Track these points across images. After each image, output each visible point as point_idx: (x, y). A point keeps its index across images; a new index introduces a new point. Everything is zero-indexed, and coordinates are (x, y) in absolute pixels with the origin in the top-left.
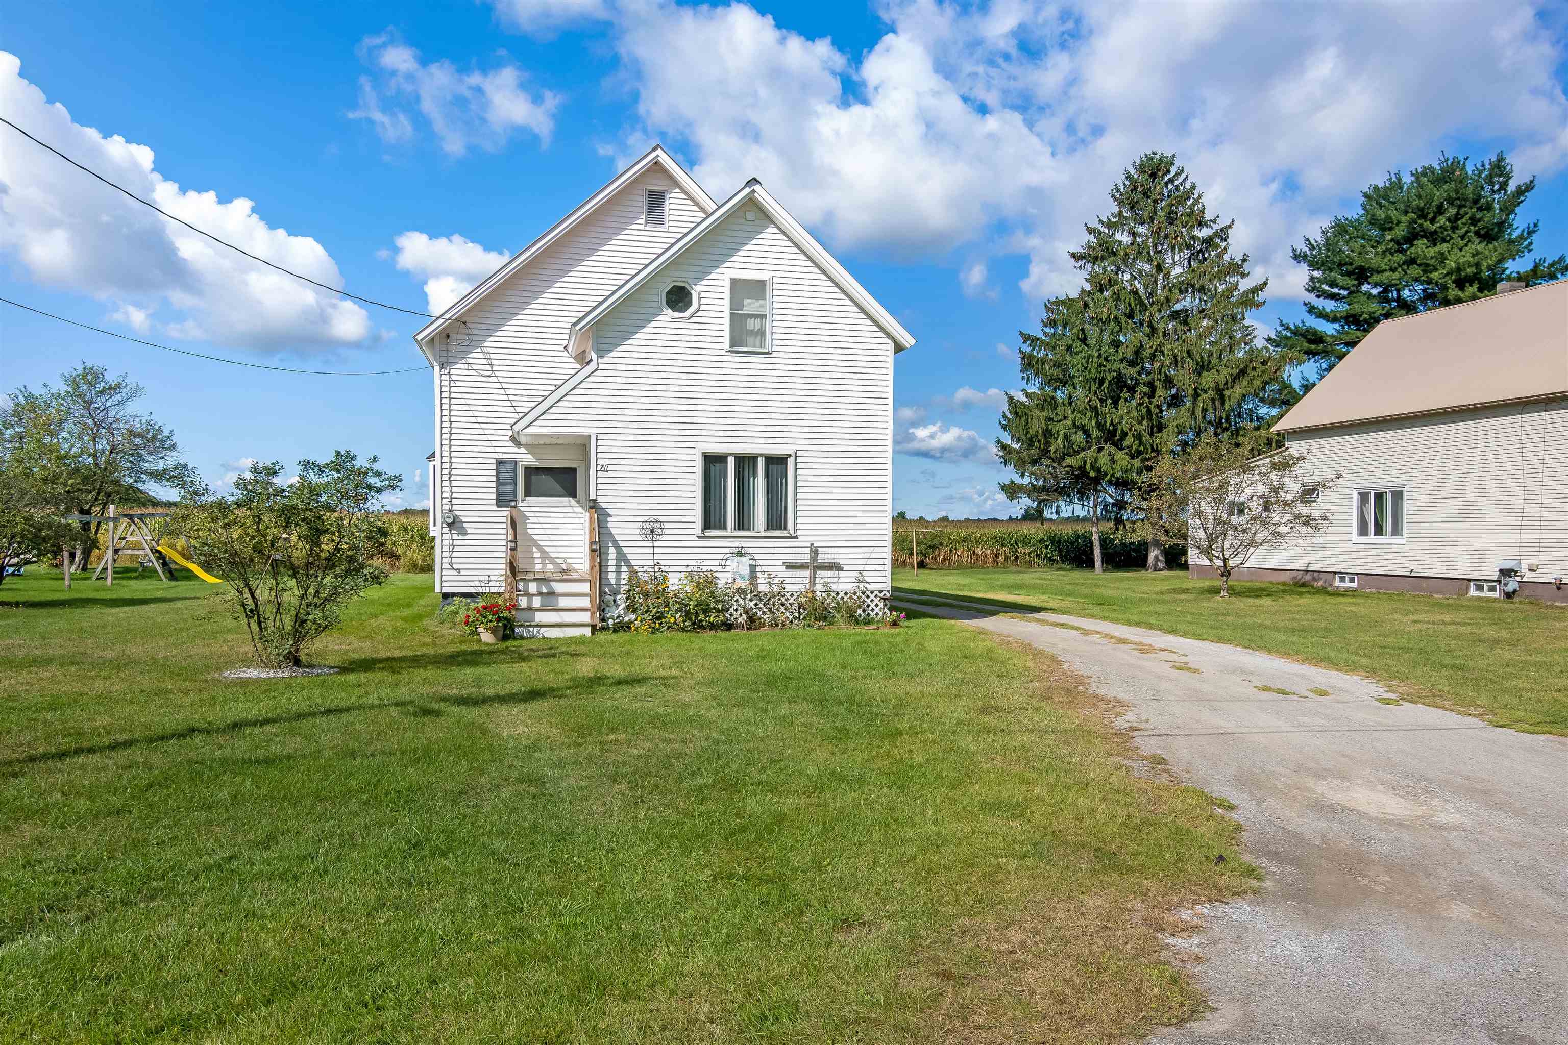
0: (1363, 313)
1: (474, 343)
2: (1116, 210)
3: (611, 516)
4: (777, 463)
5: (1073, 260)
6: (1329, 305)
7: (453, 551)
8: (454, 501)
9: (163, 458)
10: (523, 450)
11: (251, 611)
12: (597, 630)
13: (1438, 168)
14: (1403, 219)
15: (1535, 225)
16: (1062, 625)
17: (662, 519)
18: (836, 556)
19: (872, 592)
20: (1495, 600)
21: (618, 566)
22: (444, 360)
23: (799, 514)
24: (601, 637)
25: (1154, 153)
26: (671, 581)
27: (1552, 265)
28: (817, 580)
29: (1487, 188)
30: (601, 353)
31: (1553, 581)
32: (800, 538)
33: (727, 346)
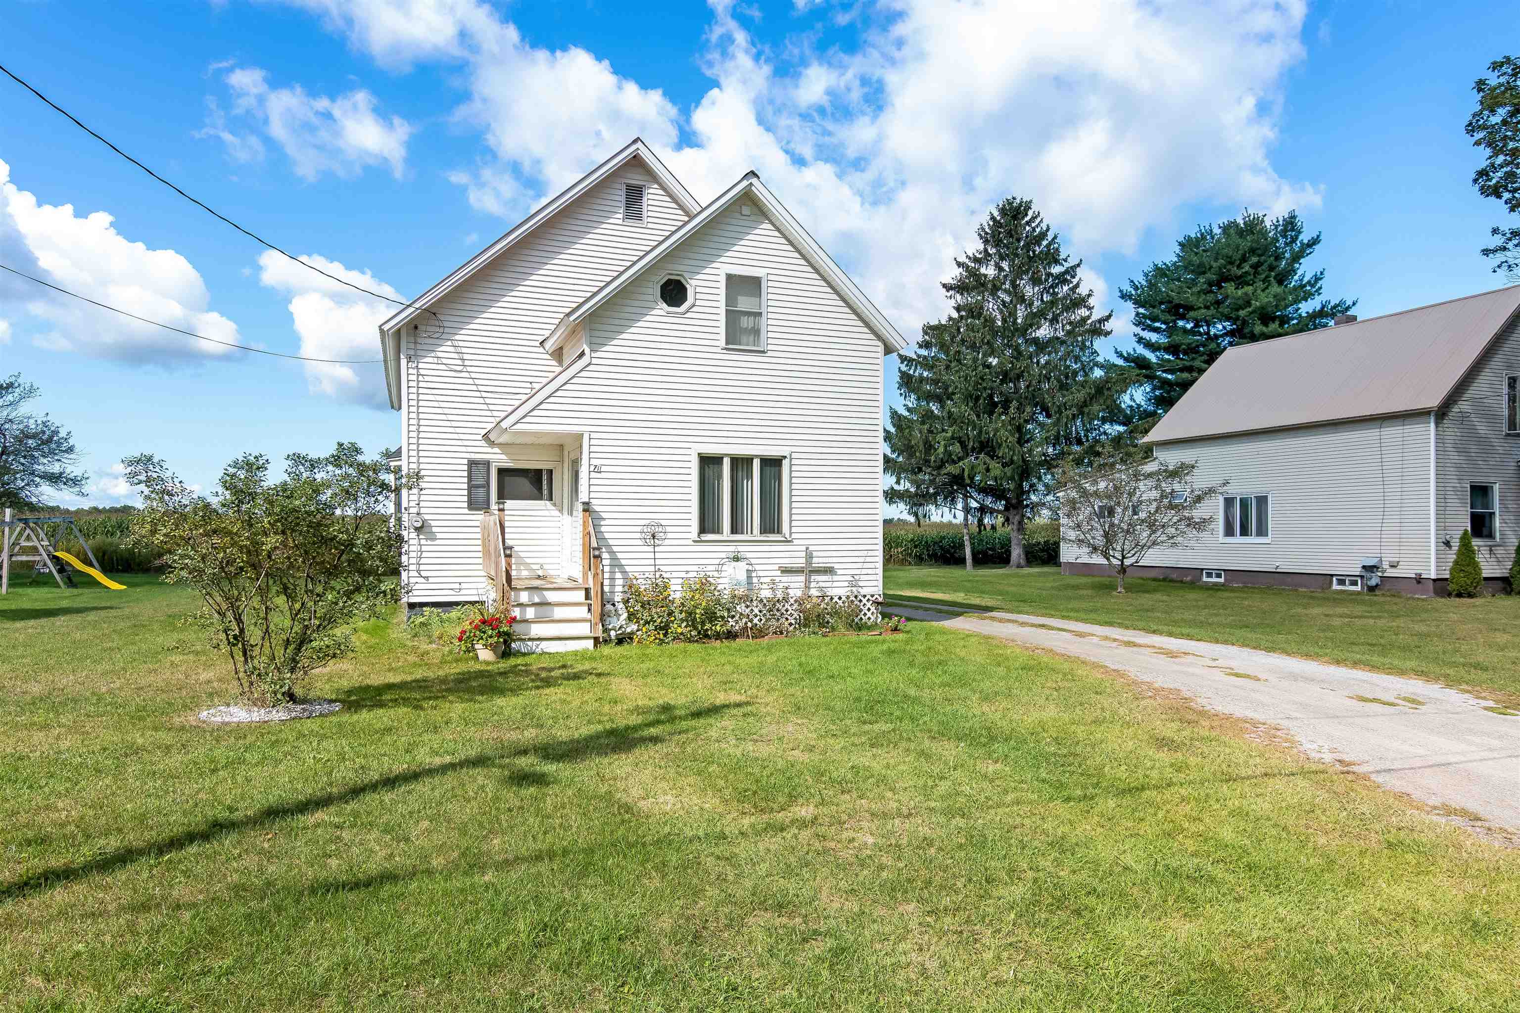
0: (1183, 344)
1: (443, 335)
2: (981, 247)
3: (604, 519)
4: (772, 464)
5: (944, 290)
6: (1153, 337)
7: (420, 558)
8: (422, 504)
9: (59, 460)
10: (497, 450)
11: (235, 637)
12: (600, 643)
13: (1242, 222)
14: (1215, 265)
15: (1322, 273)
16: (1043, 626)
17: (663, 523)
18: (830, 560)
19: (865, 596)
20: (1358, 593)
21: (612, 572)
22: (412, 352)
23: (794, 517)
24: (606, 650)
25: (1014, 198)
26: (673, 588)
27: (1336, 306)
28: (813, 585)
29: (1282, 241)
30: (595, 347)
31: (1414, 576)
32: (796, 542)
33: (722, 343)
